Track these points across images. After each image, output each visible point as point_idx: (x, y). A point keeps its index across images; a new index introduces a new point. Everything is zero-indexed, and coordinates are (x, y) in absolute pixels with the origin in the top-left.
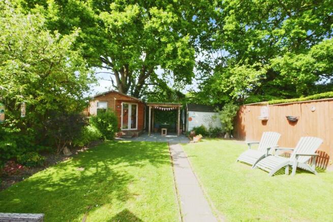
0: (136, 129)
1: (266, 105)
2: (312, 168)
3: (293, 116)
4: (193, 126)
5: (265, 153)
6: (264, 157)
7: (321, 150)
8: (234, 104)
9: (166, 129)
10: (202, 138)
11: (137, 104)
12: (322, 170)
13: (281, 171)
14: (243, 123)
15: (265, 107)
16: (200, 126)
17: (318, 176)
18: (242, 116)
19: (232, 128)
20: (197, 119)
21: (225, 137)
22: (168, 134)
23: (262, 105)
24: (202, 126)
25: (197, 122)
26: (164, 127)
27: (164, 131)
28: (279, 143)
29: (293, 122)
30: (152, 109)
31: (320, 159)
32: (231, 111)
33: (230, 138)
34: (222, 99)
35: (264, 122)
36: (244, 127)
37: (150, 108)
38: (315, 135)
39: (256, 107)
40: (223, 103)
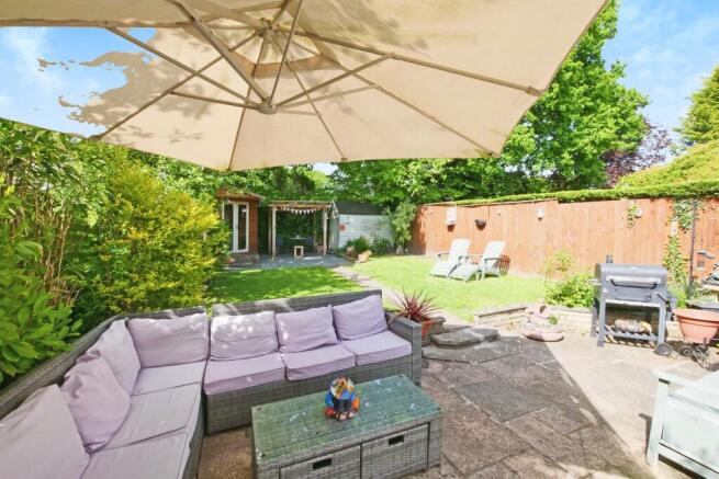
0: (246, 250)
1: (453, 205)
2: (497, 271)
3: (482, 219)
4: (347, 239)
5: (456, 262)
6: (456, 267)
7: (505, 254)
8: (411, 202)
9: (302, 247)
10: (371, 256)
11: (247, 204)
12: (504, 273)
13: (473, 277)
14: (422, 230)
15: (451, 208)
16: (357, 237)
17: (501, 279)
18: (422, 220)
19: (409, 238)
20: (353, 226)
21: (398, 251)
22: (305, 256)
23: (449, 205)
24: (361, 238)
25: (353, 231)
26: (299, 243)
27: (299, 251)
28: (469, 251)
29: (481, 226)
30: (277, 213)
31: (503, 262)
32: (408, 214)
33: (404, 254)
34: (395, 195)
35: (451, 228)
36: (423, 236)
37: (275, 210)
38: (501, 239)
39: (441, 208)
40: (397, 201)
